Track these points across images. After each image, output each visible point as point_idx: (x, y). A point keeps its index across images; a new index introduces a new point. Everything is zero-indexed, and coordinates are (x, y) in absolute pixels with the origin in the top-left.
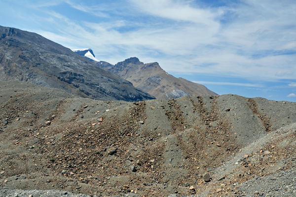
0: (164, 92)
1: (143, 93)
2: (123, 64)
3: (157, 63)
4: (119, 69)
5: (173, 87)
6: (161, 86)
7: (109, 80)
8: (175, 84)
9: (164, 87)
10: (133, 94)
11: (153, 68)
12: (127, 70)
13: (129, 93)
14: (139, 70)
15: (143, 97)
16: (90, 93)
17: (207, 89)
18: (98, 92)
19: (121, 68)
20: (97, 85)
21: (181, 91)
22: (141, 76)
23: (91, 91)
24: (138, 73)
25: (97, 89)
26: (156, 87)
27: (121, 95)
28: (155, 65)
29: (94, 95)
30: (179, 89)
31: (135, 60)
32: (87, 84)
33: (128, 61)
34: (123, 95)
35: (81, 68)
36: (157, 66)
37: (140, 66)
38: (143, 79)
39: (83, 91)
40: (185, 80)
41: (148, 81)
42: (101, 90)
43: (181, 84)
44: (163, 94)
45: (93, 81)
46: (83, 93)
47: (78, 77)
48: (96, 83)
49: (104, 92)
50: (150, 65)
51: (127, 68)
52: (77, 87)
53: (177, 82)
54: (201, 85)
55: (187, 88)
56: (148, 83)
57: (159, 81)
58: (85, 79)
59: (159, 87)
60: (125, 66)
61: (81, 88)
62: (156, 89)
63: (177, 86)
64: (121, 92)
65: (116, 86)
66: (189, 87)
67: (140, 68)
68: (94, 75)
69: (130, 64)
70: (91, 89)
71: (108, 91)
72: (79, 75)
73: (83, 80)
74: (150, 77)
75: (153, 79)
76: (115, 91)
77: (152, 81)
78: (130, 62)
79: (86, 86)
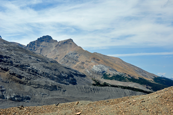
0: (84, 68)
1: (73, 70)
2: (36, 44)
3: (71, 40)
4: (33, 49)
5: (93, 62)
6: (80, 62)
7: (37, 60)
8: (94, 59)
9: (83, 63)
10: (64, 73)
11: (68, 45)
12: (41, 50)
13: (61, 72)
14: (54, 48)
15: (73, 75)
16: (22, 75)
17: (123, 61)
18: (31, 74)
19: (34, 48)
20: (28, 66)
21: (102, 66)
22: (57, 54)
23: (23, 73)
24: (54, 51)
25: (29, 71)
26: (75, 64)
27: (55, 75)
28: (69, 42)
29: (27, 77)
30: (99, 63)
31: (48, 39)
32: (17, 66)
33: (41, 40)
34: (56, 74)
35: (4, 49)
36: (71, 42)
37: (54, 45)
38: (60, 57)
39: (14, 74)
40: (100, 54)
41: (66, 59)
42: (33, 71)
43: (99, 59)
44: (84, 70)
45: (22, 63)
46: (14, 77)
47: (5, 59)
48: (27, 65)
49: (36, 73)
50: (65, 42)
51: (40, 47)
52: (6, 70)
53: (96, 57)
54: (117, 58)
55: (107, 62)
56: (66, 61)
57: (77, 57)
58: (13, 61)
59: (78, 63)
60: (38, 46)
61: (11, 71)
62: (75, 65)
63: (96, 61)
64: (54, 72)
65: (47, 65)
66: (107, 60)
67: (54, 46)
68: (22, 56)
69: (44, 43)
70: (22, 72)
71: (40, 72)
72: (6, 57)
73: (11, 62)
74: (67, 54)
75: (70, 56)
76: (47, 71)
77: (69, 58)
78: (43, 41)
79: (16, 68)
